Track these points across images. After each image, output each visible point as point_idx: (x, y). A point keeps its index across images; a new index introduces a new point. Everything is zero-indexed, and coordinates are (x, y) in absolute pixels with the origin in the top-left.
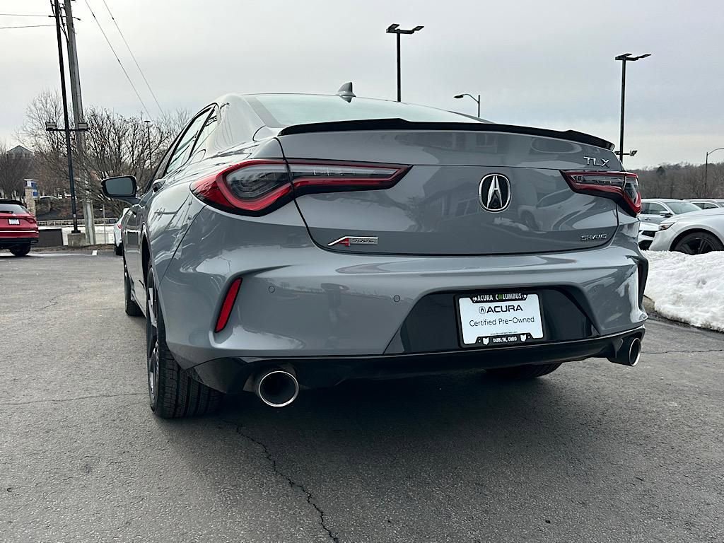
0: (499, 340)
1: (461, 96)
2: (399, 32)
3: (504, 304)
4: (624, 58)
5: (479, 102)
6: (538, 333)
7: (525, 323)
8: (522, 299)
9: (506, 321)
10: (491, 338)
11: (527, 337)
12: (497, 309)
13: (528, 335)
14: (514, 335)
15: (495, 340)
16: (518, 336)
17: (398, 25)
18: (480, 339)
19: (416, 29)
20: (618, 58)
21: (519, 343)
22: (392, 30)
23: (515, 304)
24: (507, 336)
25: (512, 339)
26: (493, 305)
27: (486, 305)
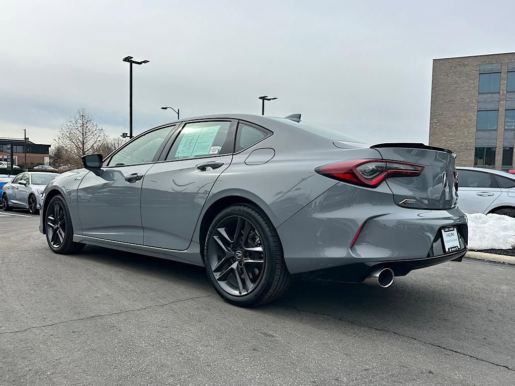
1: (166, 108)
2: (132, 62)
4: (263, 98)
5: (178, 114)
8: (454, 230)
11: (458, 248)
17: (132, 58)
19: (143, 62)
20: (261, 98)
21: (456, 251)
22: (127, 60)
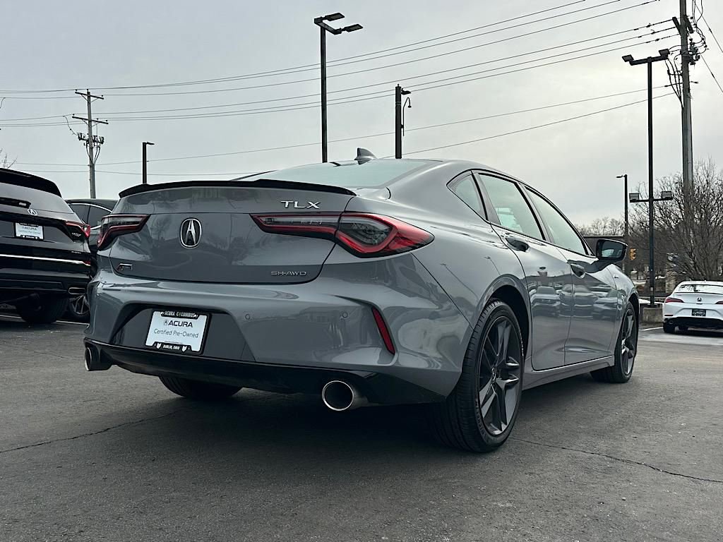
0: (167, 347)
3: (181, 320)
6: (196, 347)
7: (191, 337)
8: (195, 318)
9: (178, 334)
10: (163, 344)
11: (187, 349)
12: (176, 323)
13: (189, 347)
14: (178, 345)
15: (164, 346)
16: (181, 346)
18: (156, 343)
21: (180, 351)
23: (189, 321)
24: (173, 345)
25: (176, 348)
26: (174, 319)
27: (170, 319)
